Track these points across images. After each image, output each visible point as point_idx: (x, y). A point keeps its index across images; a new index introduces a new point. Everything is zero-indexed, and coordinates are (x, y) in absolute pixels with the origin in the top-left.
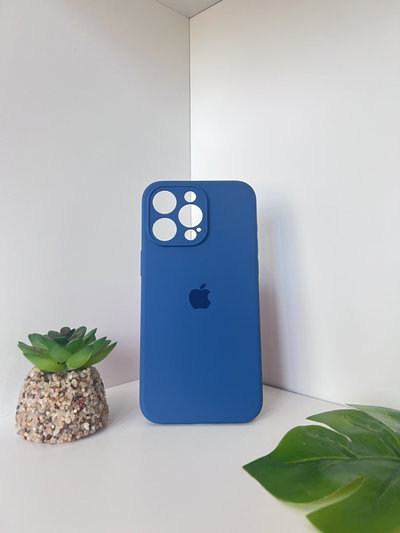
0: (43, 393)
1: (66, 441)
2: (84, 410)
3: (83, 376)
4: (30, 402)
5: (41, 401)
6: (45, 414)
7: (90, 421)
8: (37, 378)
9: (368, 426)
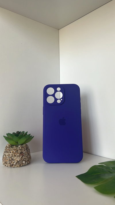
0: (11, 151)
1: (17, 167)
2: (23, 157)
3: (23, 146)
4: (7, 154)
5: (10, 154)
6: (11, 158)
7: (25, 161)
8: (9, 147)
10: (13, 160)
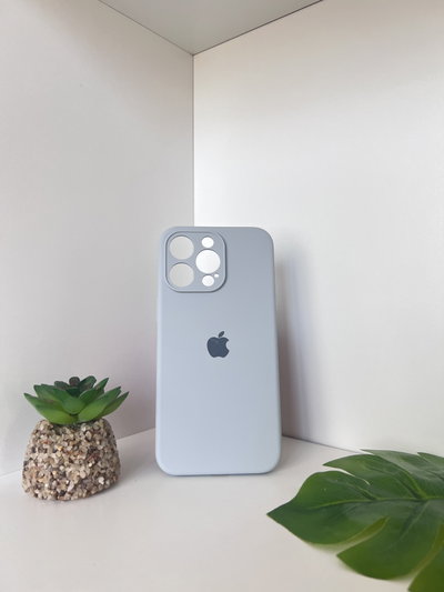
0: (56, 447)
1: (80, 497)
2: (99, 464)
3: (96, 428)
4: (41, 457)
5: (54, 456)
6: (58, 469)
7: (104, 475)
8: (47, 432)
9: (385, 470)
10: (64, 475)
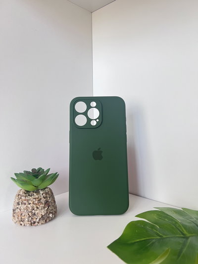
0: (30, 202)
1: (42, 224)
2: (50, 208)
3: (47, 192)
4: (23, 207)
5: (29, 206)
6: (31, 212)
7: (52, 213)
8: (24, 195)
10: (35, 214)
